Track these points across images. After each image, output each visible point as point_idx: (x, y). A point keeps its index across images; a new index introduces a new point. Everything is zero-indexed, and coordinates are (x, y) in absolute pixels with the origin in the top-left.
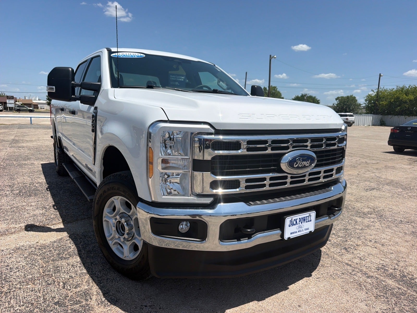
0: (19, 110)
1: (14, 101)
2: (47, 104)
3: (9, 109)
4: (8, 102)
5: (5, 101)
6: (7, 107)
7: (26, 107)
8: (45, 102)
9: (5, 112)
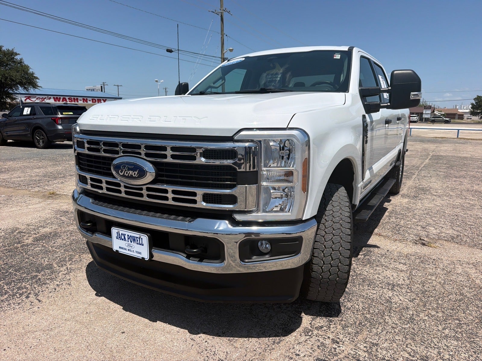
0: (434, 120)
1: (431, 111)
2: (470, 113)
3: (425, 120)
4: (424, 113)
5: (422, 112)
6: (423, 118)
7: (442, 118)
8: (468, 111)
9: (421, 123)
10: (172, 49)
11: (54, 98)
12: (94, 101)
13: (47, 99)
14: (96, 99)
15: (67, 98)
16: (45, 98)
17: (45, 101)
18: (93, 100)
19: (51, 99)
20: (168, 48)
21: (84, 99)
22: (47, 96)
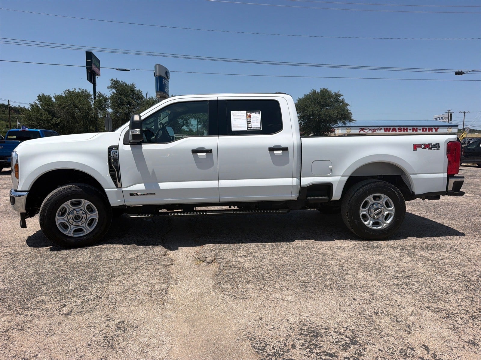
10: (463, 71)
11: (384, 129)
12: (425, 130)
13: (379, 130)
14: (427, 128)
15: (397, 128)
16: (377, 129)
17: (376, 132)
18: (423, 129)
19: (382, 130)
20: (456, 71)
21: (413, 129)
22: (379, 127)
